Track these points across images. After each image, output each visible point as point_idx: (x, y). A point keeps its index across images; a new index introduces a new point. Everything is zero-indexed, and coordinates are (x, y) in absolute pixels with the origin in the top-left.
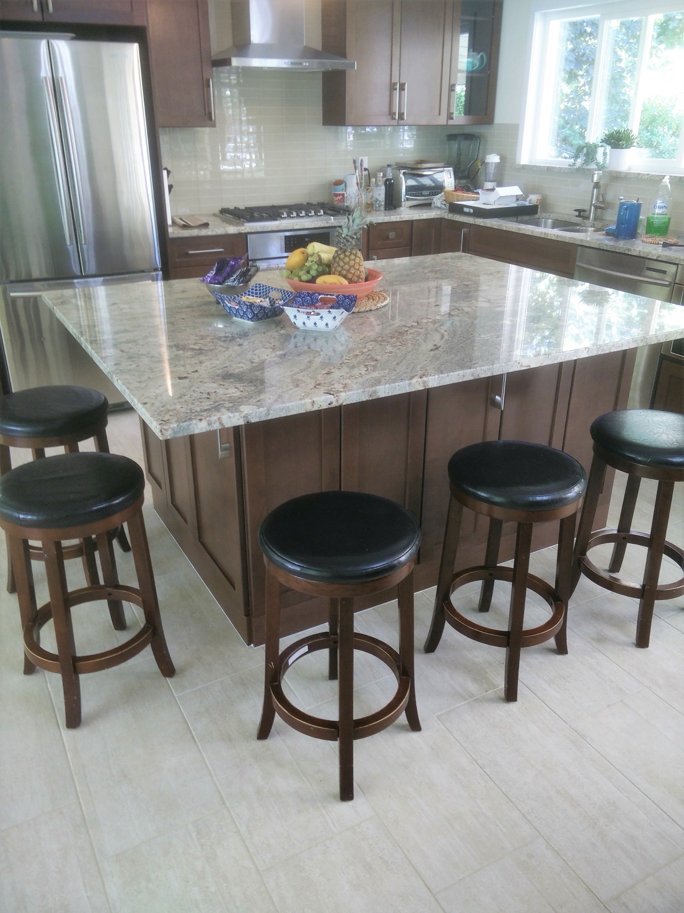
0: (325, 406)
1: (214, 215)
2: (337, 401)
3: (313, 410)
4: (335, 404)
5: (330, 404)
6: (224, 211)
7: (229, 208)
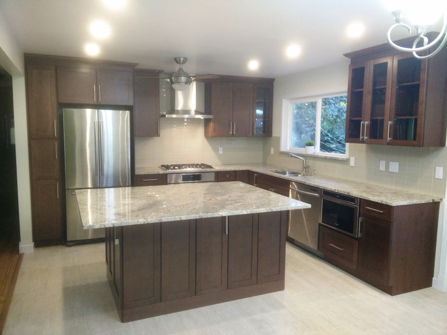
0: (142, 223)
1: (159, 167)
2: (147, 221)
3: (138, 224)
4: (146, 223)
5: (144, 222)
6: (162, 166)
7: (164, 165)
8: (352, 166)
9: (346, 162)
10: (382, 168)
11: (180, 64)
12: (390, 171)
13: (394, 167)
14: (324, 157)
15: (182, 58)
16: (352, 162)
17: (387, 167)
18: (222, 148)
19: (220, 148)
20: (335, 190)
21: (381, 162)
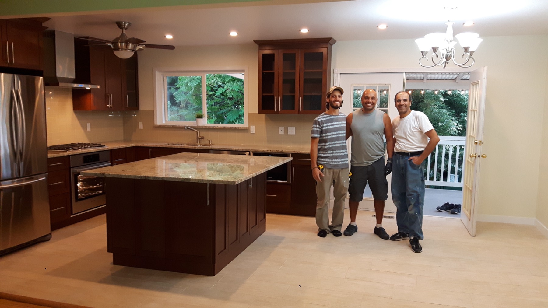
8: (252, 133)
9: (246, 130)
10: (281, 132)
11: (123, 29)
12: (288, 134)
13: (292, 131)
14: (222, 128)
15: (127, 23)
16: (253, 129)
17: (286, 131)
18: (89, 124)
19: (88, 124)
20: (267, 151)
21: (280, 128)
